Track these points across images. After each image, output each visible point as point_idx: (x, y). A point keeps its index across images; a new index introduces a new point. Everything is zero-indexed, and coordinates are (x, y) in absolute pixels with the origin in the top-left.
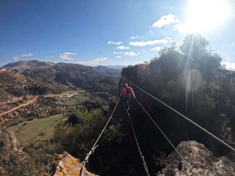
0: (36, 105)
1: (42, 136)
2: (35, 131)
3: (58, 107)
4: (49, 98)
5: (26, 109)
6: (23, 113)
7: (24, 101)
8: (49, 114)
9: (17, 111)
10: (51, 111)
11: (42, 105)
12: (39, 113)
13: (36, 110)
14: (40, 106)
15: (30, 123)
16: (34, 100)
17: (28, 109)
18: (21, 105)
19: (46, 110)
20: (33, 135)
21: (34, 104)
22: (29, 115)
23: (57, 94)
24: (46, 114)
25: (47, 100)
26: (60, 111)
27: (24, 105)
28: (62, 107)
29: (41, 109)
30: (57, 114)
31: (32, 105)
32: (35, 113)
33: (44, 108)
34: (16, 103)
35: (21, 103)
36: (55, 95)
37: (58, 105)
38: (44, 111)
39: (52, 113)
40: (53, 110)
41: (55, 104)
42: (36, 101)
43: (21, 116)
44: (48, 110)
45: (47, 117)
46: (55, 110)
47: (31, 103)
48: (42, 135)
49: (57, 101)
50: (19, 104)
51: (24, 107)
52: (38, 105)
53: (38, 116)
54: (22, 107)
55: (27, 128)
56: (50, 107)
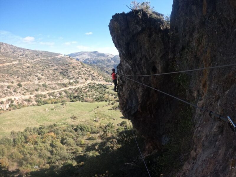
0: (85, 89)
1: (73, 120)
2: (69, 113)
3: (107, 94)
4: (100, 85)
5: (74, 91)
6: (70, 94)
7: (74, 84)
8: (95, 100)
9: (65, 92)
10: (98, 97)
11: (91, 90)
12: (85, 97)
13: (83, 94)
14: (88, 91)
15: (70, 104)
16: (85, 84)
17: (76, 91)
18: (70, 87)
19: (93, 95)
20: (65, 116)
21: (83, 88)
22: (75, 97)
23: (110, 83)
24: (92, 99)
25: (98, 87)
26: (107, 99)
27: (74, 87)
28: (111, 95)
29: (88, 93)
30: (103, 101)
31: (81, 89)
32: (82, 96)
33: (92, 93)
34: (65, 85)
35: (71, 85)
36: (107, 83)
37: (108, 93)
38: (91, 96)
39: (99, 99)
40: (101, 96)
41: (105, 91)
42: (87, 85)
43: (67, 97)
44: (95, 96)
45: (92, 102)
46: (103, 97)
47: (80, 87)
48: (74, 118)
49: (108, 88)
50: (68, 85)
51: (72, 89)
52: (88, 89)
53: (83, 99)
54: (70, 89)
55: (63, 108)
56: (98, 93)
